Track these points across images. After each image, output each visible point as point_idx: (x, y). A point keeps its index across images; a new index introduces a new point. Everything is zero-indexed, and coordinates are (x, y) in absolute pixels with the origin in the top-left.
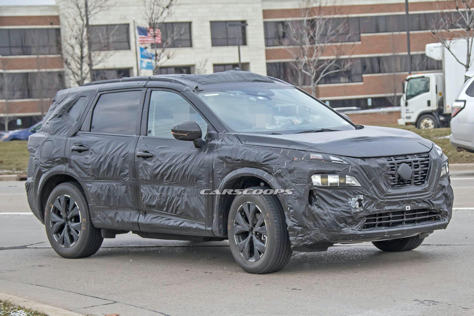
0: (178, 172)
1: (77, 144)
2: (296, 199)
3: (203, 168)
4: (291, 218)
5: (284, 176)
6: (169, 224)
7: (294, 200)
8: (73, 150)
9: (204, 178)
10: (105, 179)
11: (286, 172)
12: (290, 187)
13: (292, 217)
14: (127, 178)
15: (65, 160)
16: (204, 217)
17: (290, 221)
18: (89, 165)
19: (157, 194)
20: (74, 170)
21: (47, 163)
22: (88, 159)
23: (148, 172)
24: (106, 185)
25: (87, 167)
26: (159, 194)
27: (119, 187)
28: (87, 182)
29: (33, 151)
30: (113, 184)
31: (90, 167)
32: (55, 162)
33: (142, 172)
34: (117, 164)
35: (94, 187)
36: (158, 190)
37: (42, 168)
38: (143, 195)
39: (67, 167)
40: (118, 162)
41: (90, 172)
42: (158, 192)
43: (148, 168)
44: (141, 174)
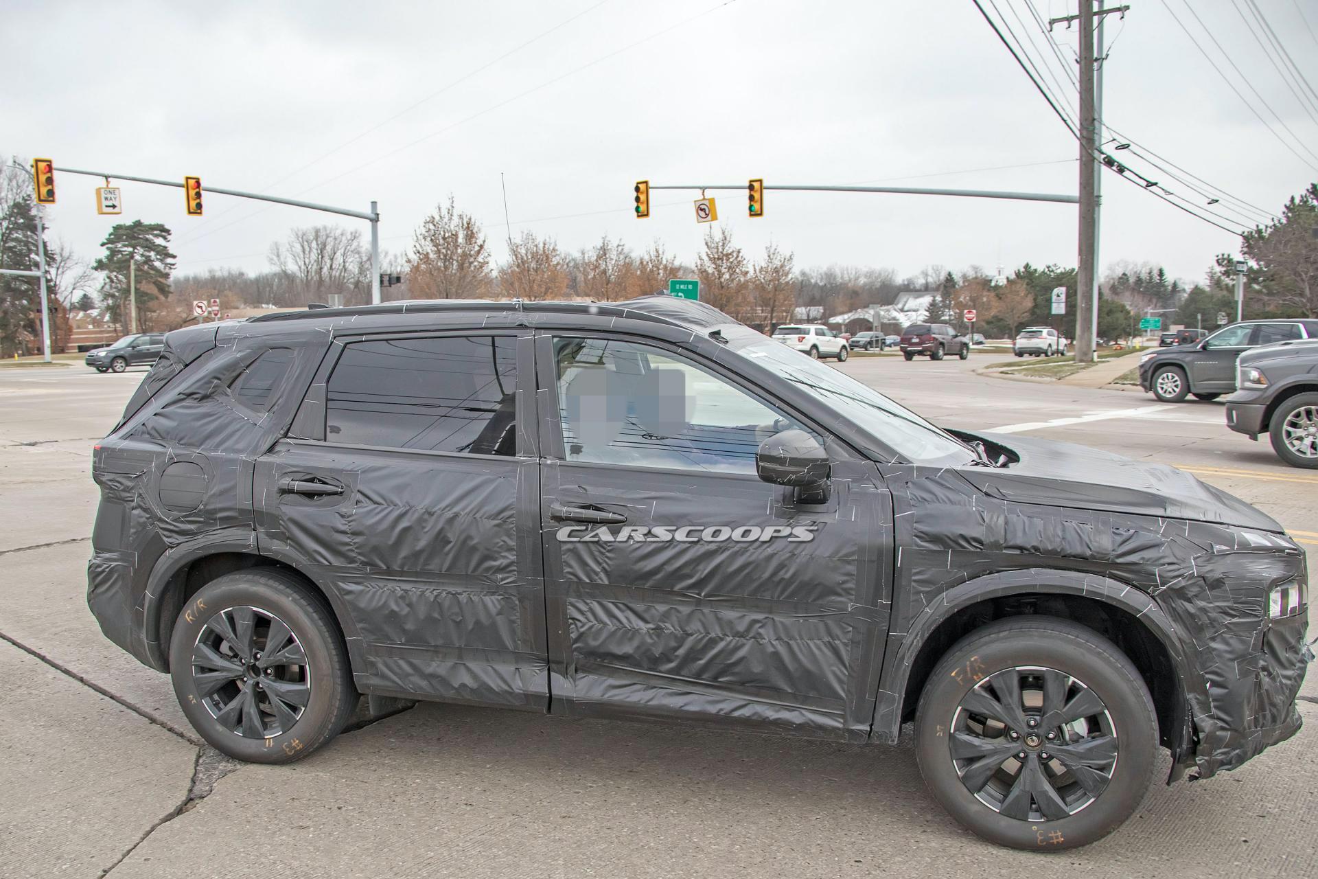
0: (746, 571)
1: (299, 476)
2: (1232, 660)
3: (849, 563)
4: (1213, 710)
5: (1196, 596)
6: (683, 708)
7: (1230, 663)
8: (285, 491)
9: (853, 592)
10: (416, 574)
11: (1201, 587)
12: (1214, 627)
13: (1216, 707)
14: (507, 575)
15: (251, 517)
16: (843, 695)
17: (1207, 719)
18: (355, 534)
19: (641, 624)
20: (290, 545)
21: (182, 522)
22: (350, 519)
23: (604, 565)
24: (423, 592)
25: (346, 539)
26: (651, 626)
27: (475, 598)
28: (344, 580)
29: (122, 488)
30: (450, 589)
31: (358, 539)
32: (215, 519)
33: (573, 563)
34: (469, 537)
35: (371, 593)
36: (647, 616)
37: (166, 533)
38: (579, 624)
39: (262, 536)
40: (473, 532)
41: (359, 554)
42: (646, 622)
43: (602, 553)
44: (571, 567)
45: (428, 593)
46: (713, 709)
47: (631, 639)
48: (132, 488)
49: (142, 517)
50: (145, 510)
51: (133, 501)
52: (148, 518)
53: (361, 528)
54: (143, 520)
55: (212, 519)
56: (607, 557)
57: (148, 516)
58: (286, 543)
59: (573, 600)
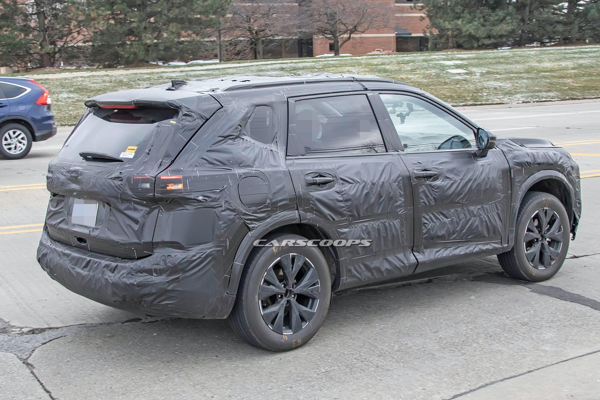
3: (500, 178)
8: (310, 184)
9: (502, 190)
10: (370, 216)
14: (401, 209)
15: (295, 202)
16: (501, 233)
18: (347, 201)
19: (445, 220)
20: (315, 214)
21: (258, 213)
22: (342, 194)
23: (434, 196)
24: (373, 225)
25: (342, 204)
26: (449, 219)
27: (391, 223)
28: (341, 227)
29: (210, 200)
30: (382, 221)
31: (348, 203)
32: (277, 208)
33: (424, 197)
34: (390, 193)
35: (353, 231)
36: (448, 216)
37: (248, 222)
38: (427, 225)
39: (302, 212)
40: (390, 190)
41: (348, 211)
42: (447, 218)
43: (433, 190)
44: (423, 199)
45: (374, 225)
46: (468, 251)
47: (443, 228)
48: (219, 198)
49: (230, 215)
50: (233, 211)
51: (221, 206)
52: (235, 215)
53: (349, 197)
54: (233, 216)
55: (275, 208)
56: (435, 192)
57: (235, 214)
58: (313, 213)
59: (424, 215)
